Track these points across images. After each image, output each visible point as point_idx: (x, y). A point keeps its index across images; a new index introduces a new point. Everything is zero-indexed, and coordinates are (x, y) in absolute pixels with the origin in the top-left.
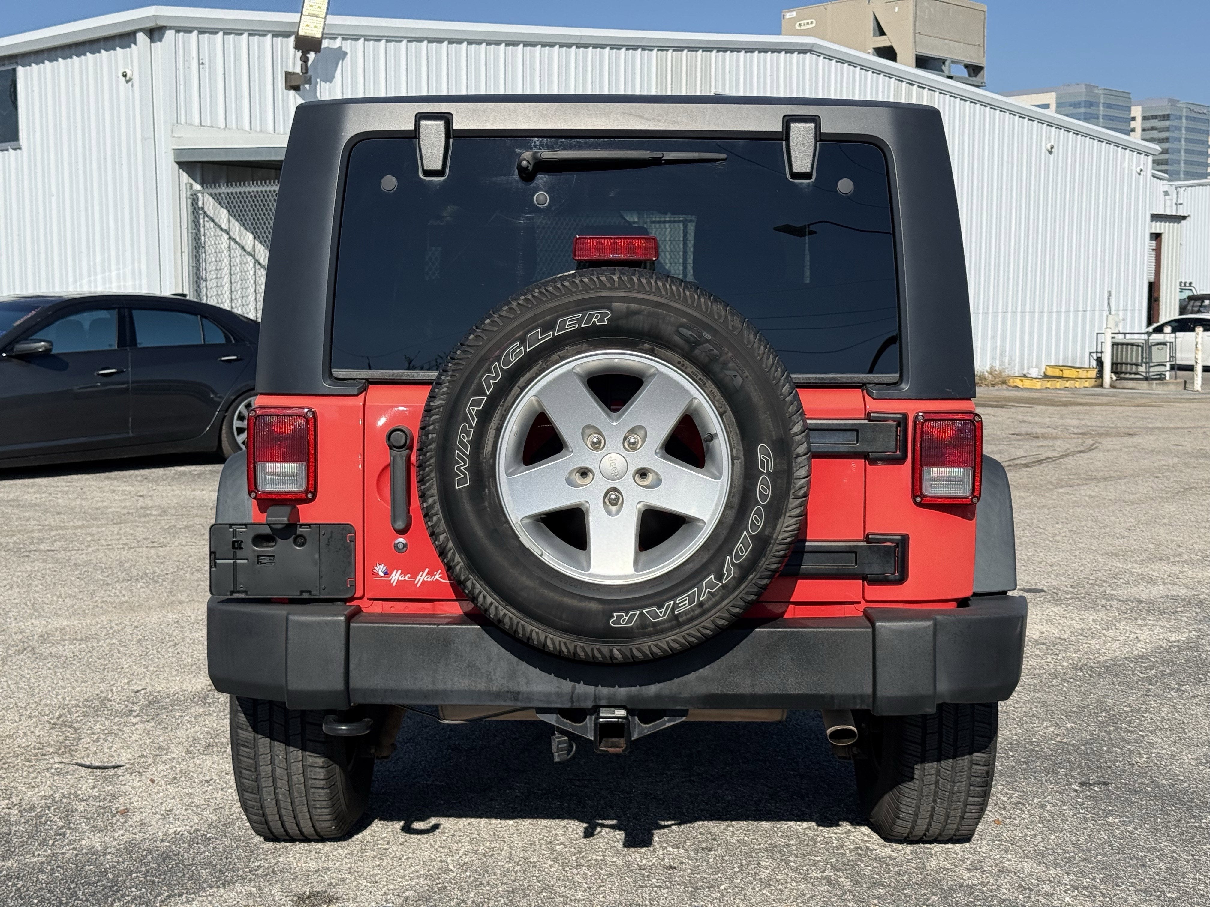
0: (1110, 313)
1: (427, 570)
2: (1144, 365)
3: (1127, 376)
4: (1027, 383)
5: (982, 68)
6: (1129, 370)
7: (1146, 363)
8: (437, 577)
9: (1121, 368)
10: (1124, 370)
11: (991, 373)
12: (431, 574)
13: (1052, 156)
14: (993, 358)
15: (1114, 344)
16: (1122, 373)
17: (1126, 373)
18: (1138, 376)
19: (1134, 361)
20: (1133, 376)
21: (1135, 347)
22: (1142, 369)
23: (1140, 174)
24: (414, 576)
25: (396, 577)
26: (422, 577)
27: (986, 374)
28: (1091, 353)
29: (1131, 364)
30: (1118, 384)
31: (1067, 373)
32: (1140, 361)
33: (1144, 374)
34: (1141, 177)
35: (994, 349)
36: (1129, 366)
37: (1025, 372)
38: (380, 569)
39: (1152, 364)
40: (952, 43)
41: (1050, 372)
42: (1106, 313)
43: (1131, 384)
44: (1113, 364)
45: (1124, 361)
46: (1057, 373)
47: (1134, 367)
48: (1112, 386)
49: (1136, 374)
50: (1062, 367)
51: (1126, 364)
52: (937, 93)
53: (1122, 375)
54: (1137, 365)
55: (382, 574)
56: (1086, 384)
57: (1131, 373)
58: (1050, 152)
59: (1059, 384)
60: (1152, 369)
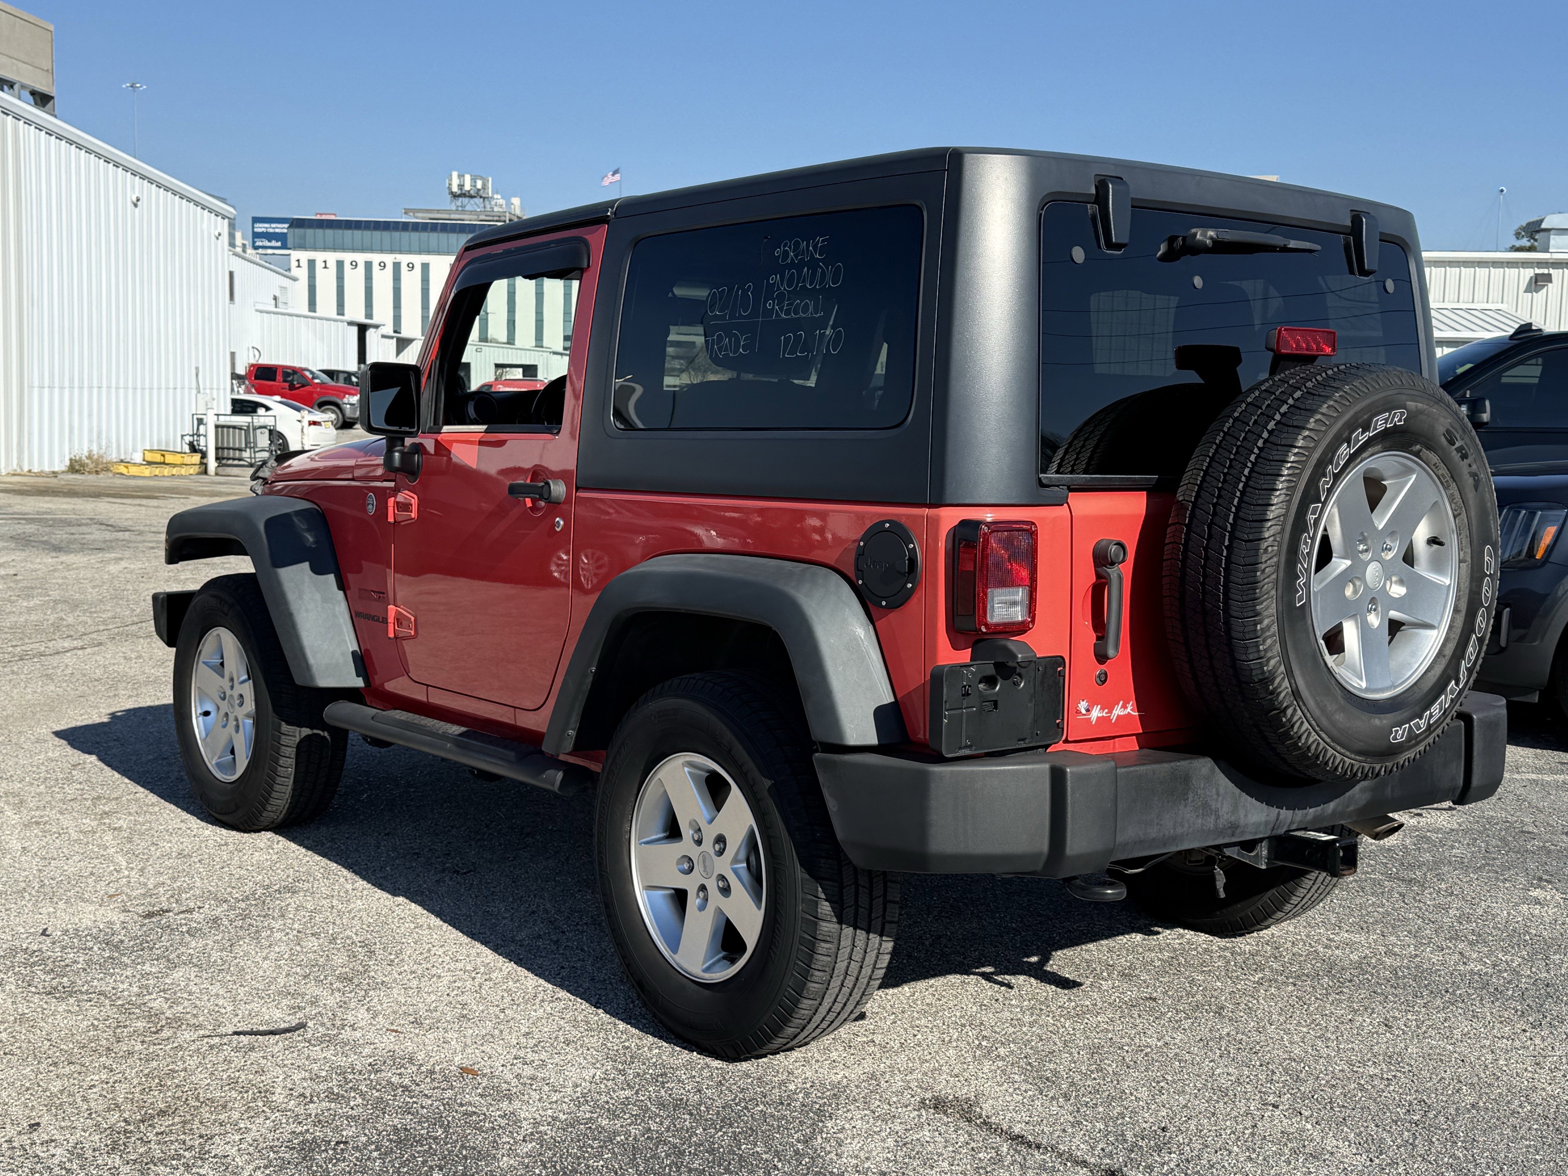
0: (199, 392)
1: (1121, 703)
2: (248, 450)
3: (230, 462)
4: (134, 471)
5: (52, 98)
6: (231, 455)
7: (250, 448)
8: (1129, 710)
9: (223, 453)
10: (225, 455)
11: (90, 457)
12: (1124, 707)
13: (137, 210)
14: (90, 441)
15: (217, 427)
16: (224, 459)
17: (228, 459)
18: (242, 463)
19: (237, 446)
20: (236, 462)
21: (237, 431)
22: (246, 455)
23: (217, 238)
24: (1110, 712)
25: (1096, 713)
26: (1118, 711)
27: (84, 458)
28: (182, 436)
29: (234, 449)
30: (220, 470)
31: (169, 459)
32: (243, 446)
33: (249, 460)
34: (220, 241)
35: (90, 430)
36: (231, 451)
37: (122, 457)
38: (1083, 706)
39: (257, 450)
40: (20, 65)
41: (149, 457)
42: (194, 392)
43: (235, 471)
44: (217, 449)
45: (225, 445)
46: (158, 458)
47: (237, 452)
48: (217, 474)
49: (240, 459)
50: (163, 452)
51: (229, 449)
52: (21, 122)
53: (224, 462)
54: (240, 450)
55: (1084, 712)
56: (192, 471)
57: (234, 459)
58: (136, 205)
59: (166, 471)
60: (258, 455)
